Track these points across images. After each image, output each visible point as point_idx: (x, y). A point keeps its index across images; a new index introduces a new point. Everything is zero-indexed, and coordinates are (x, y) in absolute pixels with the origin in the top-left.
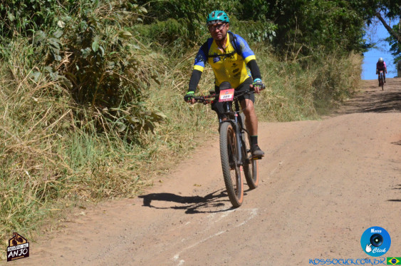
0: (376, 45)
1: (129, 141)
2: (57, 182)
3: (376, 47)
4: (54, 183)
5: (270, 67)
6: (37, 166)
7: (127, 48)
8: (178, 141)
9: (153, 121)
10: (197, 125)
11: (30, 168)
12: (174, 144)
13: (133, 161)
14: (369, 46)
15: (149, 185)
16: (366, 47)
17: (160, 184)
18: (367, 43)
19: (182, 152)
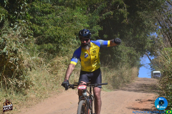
1: (17, 92)
7: (20, 53)
8: (42, 94)
10: (52, 88)
12: (38, 95)
13: (17, 100)
14: (142, 65)
15: (19, 112)
16: (140, 66)
18: (141, 64)
19: (41, 98)
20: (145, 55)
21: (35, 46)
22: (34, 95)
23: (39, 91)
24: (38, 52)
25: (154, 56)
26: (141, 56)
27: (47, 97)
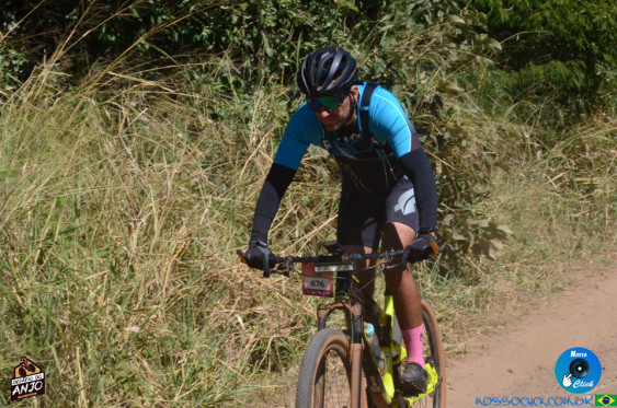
1: (443, 272)
2: (292, 338)
4: (286, 340)
6: (259, 309)
7: (451, 111)
8: (537, 275)
9: (489, 238)
10: (579, 247)
11: (247, 311)
12: (526, 280)
13: (444, 307)
15: (459, 353)
17: (480, 351)
19: (539, 294)
21: (494, 76)
22: (509, 283)
23: (526, 263)
24: (507, 99)
27: (560, 289)
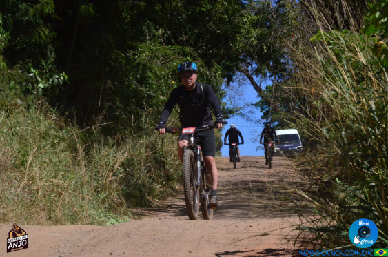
0: (241, 111)
3: (241, 115)
5: (43, 138)
20: (238, 73)
25: (271, 76)
26: (226, 79)
